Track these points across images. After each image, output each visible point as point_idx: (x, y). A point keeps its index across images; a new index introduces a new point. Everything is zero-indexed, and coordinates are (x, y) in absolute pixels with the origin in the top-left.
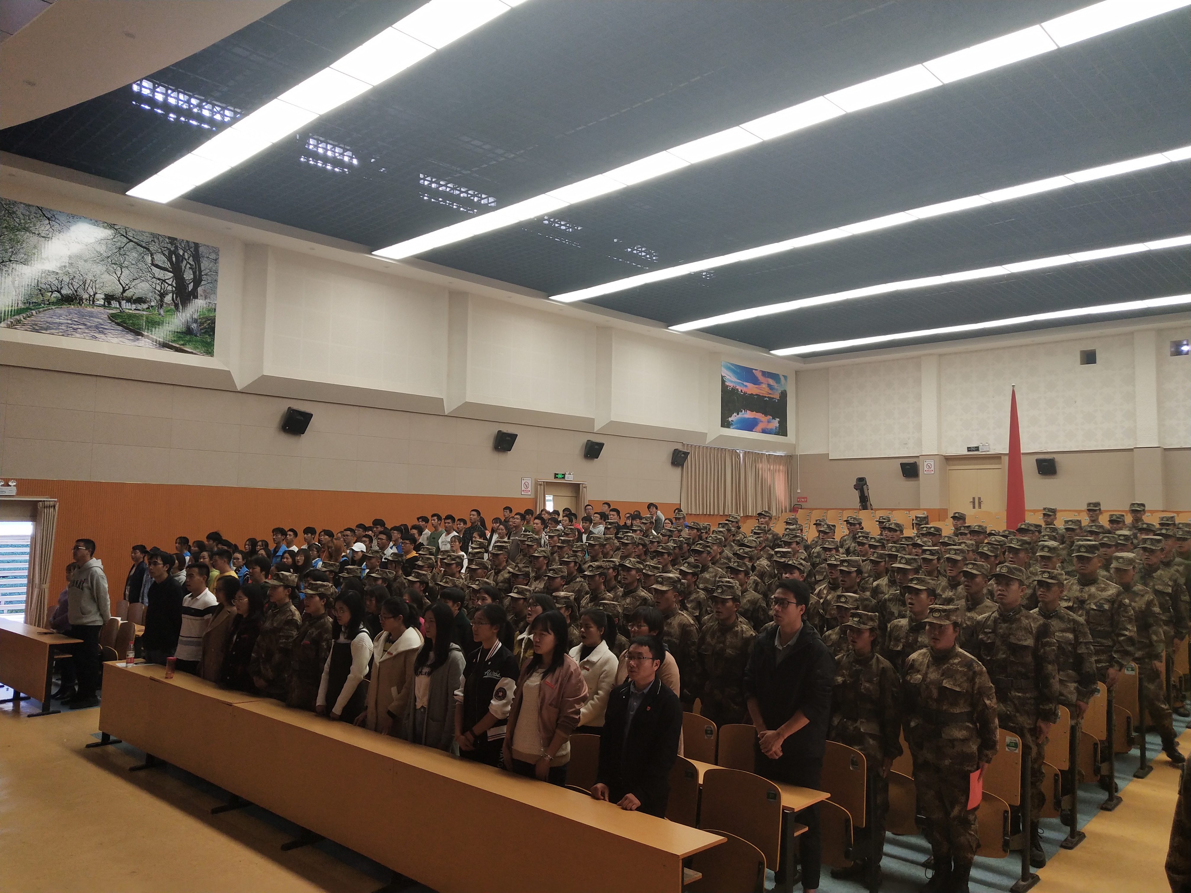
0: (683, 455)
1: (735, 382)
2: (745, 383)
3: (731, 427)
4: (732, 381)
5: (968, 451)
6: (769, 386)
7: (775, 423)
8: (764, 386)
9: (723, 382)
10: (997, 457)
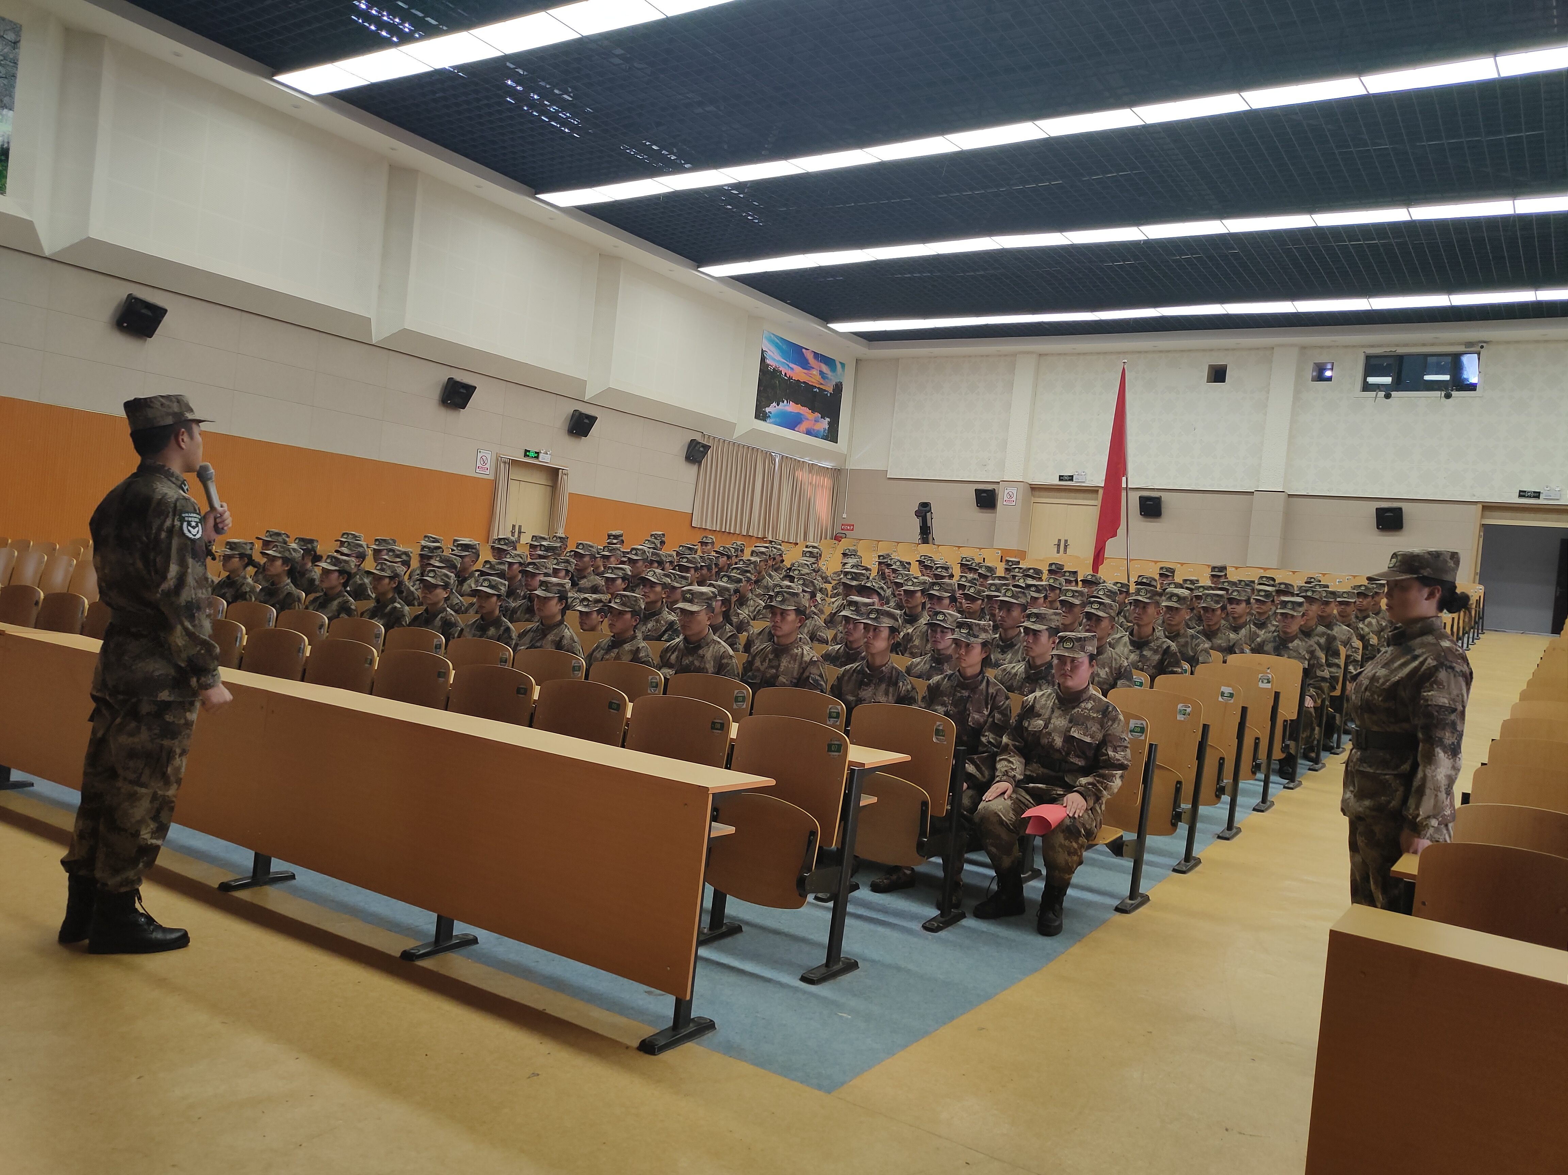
0: (701, 449)
1: (778, 361)
2: (791, 365)
3: (768, 420)
4: (775, 360)
5: (1060, 480)
6: (821, 373)
7: (824, 424)
8: (815, 372)
9: (763, 359)
10: (1093, 491)
